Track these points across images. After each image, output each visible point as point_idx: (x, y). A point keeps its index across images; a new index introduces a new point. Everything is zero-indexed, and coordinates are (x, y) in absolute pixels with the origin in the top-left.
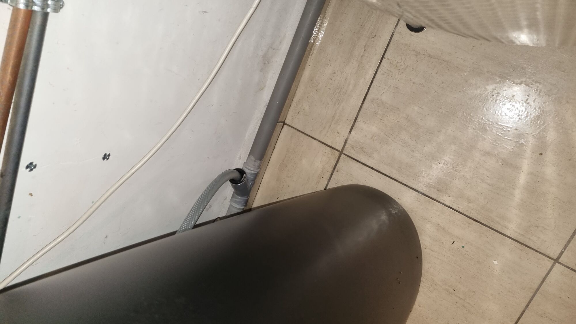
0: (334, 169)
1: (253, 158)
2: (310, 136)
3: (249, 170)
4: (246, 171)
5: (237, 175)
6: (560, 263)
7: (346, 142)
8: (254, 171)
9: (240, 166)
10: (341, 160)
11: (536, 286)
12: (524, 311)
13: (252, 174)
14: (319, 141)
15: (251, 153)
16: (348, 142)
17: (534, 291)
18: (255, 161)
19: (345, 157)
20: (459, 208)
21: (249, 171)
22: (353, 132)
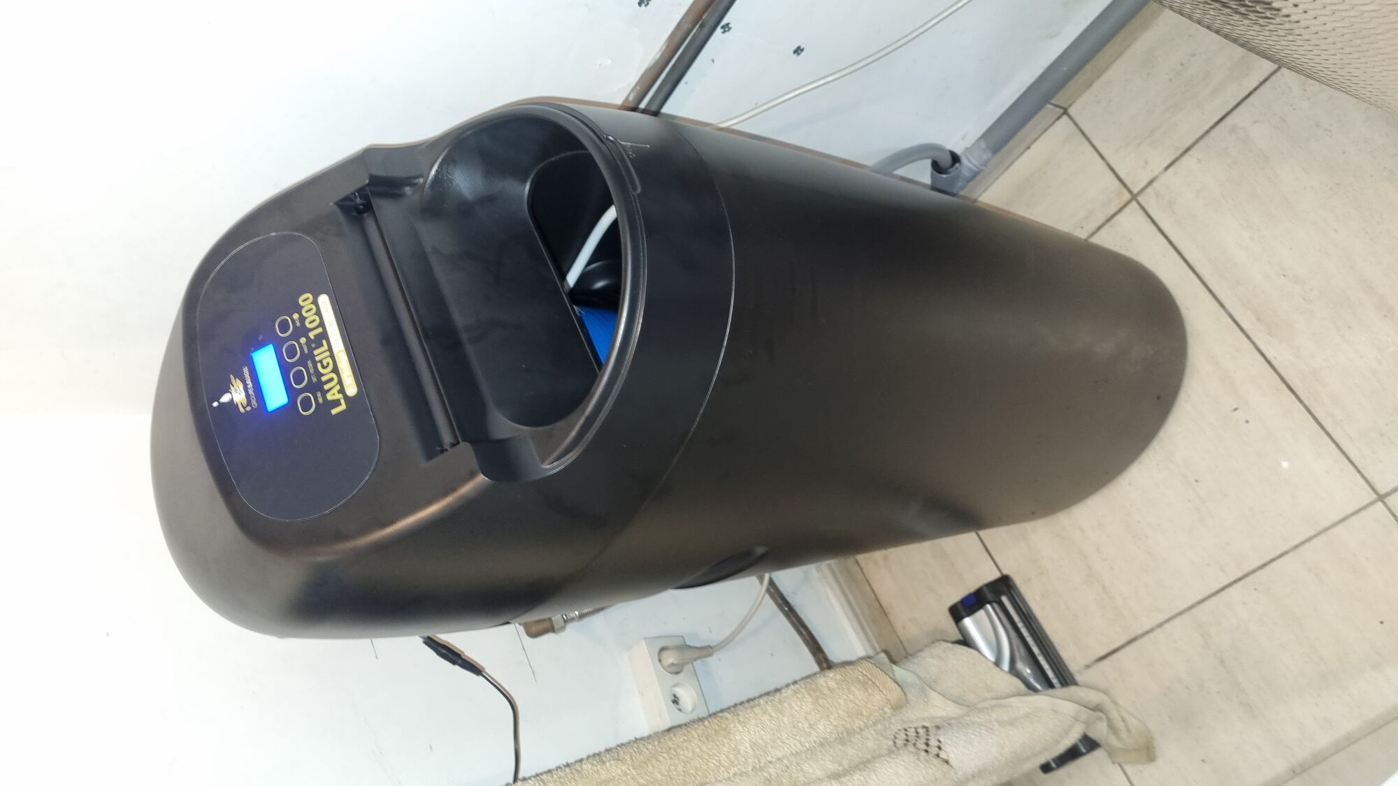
0: (1108, 220)
1: (983, 145)
2: (1097, 151)
3: (970, 161)
4: (964, 160)
5: (946, 160)
6: (1385, 504)
7: (1151, 182)
8: (975, 166)
9: (958, 151)
10: (1127, 210)
11: (1326, 524)
12: (1286, 553)
13: (970, 170)
14: (1108, 165)
15: (985, 136)
16: (1156, 184)
17: (1319, 529)
18: (984, 150)
19: (1137, 206)
20: (1275, 358)
21: (968, 164)
22: (1171, 170)
